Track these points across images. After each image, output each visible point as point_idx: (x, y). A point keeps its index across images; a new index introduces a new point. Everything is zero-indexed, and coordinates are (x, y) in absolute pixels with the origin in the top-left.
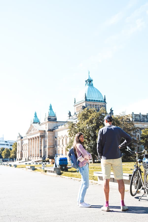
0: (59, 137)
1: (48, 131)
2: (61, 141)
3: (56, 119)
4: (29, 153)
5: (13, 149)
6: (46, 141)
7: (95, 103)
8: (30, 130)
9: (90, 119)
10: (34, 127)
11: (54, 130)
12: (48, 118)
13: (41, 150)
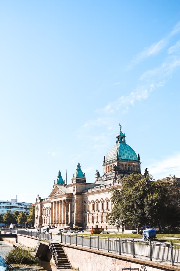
0: (89, 202)
1: (76, 194)
2: (91, 206)
3: (85, 181)
4: (52, 219)
5: (31, 214)
6: (73, 206)
7: (128, 163)
8: (53, 193)
9: (137, 186)
10: (60, 189)
11: (83, 194)
12: (77, 179)
13: (67, 216)
